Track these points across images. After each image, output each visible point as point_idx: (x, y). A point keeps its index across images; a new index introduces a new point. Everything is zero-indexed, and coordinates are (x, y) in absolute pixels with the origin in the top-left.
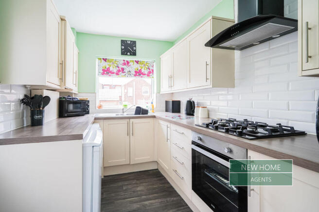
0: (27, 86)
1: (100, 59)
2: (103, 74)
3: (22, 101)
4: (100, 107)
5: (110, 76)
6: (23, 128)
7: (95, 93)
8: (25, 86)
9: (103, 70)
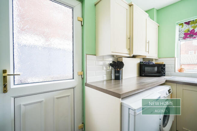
0: (114, 56)
1: (182, 24)
2: (185, 38)
3: (111, 65)
4: (181, 70)
5: (195, 38)
6: (111, 80)
7: (174, 57)
8: (113, 56)
9: (185, 34)
